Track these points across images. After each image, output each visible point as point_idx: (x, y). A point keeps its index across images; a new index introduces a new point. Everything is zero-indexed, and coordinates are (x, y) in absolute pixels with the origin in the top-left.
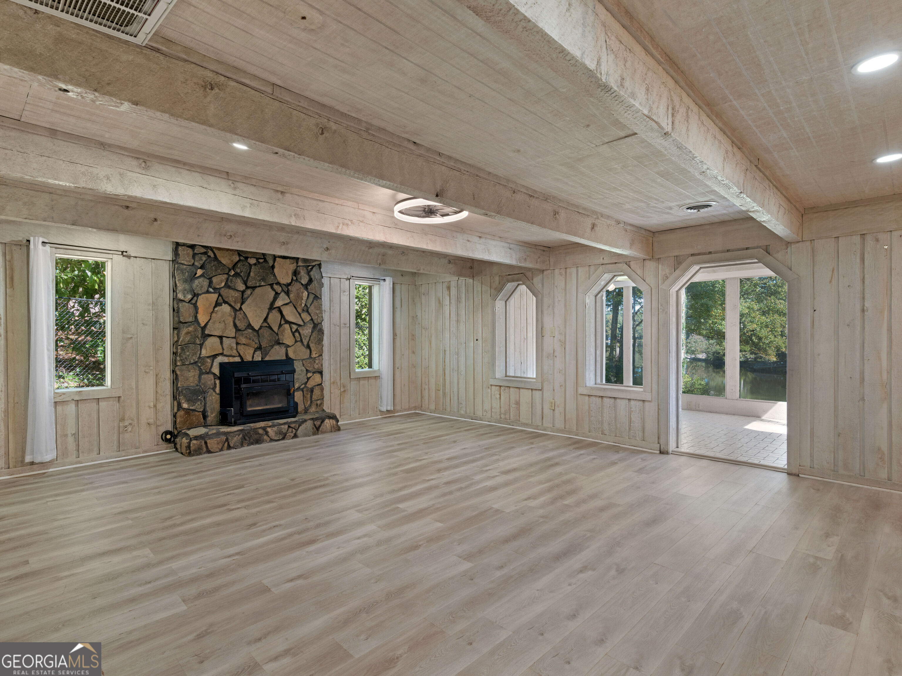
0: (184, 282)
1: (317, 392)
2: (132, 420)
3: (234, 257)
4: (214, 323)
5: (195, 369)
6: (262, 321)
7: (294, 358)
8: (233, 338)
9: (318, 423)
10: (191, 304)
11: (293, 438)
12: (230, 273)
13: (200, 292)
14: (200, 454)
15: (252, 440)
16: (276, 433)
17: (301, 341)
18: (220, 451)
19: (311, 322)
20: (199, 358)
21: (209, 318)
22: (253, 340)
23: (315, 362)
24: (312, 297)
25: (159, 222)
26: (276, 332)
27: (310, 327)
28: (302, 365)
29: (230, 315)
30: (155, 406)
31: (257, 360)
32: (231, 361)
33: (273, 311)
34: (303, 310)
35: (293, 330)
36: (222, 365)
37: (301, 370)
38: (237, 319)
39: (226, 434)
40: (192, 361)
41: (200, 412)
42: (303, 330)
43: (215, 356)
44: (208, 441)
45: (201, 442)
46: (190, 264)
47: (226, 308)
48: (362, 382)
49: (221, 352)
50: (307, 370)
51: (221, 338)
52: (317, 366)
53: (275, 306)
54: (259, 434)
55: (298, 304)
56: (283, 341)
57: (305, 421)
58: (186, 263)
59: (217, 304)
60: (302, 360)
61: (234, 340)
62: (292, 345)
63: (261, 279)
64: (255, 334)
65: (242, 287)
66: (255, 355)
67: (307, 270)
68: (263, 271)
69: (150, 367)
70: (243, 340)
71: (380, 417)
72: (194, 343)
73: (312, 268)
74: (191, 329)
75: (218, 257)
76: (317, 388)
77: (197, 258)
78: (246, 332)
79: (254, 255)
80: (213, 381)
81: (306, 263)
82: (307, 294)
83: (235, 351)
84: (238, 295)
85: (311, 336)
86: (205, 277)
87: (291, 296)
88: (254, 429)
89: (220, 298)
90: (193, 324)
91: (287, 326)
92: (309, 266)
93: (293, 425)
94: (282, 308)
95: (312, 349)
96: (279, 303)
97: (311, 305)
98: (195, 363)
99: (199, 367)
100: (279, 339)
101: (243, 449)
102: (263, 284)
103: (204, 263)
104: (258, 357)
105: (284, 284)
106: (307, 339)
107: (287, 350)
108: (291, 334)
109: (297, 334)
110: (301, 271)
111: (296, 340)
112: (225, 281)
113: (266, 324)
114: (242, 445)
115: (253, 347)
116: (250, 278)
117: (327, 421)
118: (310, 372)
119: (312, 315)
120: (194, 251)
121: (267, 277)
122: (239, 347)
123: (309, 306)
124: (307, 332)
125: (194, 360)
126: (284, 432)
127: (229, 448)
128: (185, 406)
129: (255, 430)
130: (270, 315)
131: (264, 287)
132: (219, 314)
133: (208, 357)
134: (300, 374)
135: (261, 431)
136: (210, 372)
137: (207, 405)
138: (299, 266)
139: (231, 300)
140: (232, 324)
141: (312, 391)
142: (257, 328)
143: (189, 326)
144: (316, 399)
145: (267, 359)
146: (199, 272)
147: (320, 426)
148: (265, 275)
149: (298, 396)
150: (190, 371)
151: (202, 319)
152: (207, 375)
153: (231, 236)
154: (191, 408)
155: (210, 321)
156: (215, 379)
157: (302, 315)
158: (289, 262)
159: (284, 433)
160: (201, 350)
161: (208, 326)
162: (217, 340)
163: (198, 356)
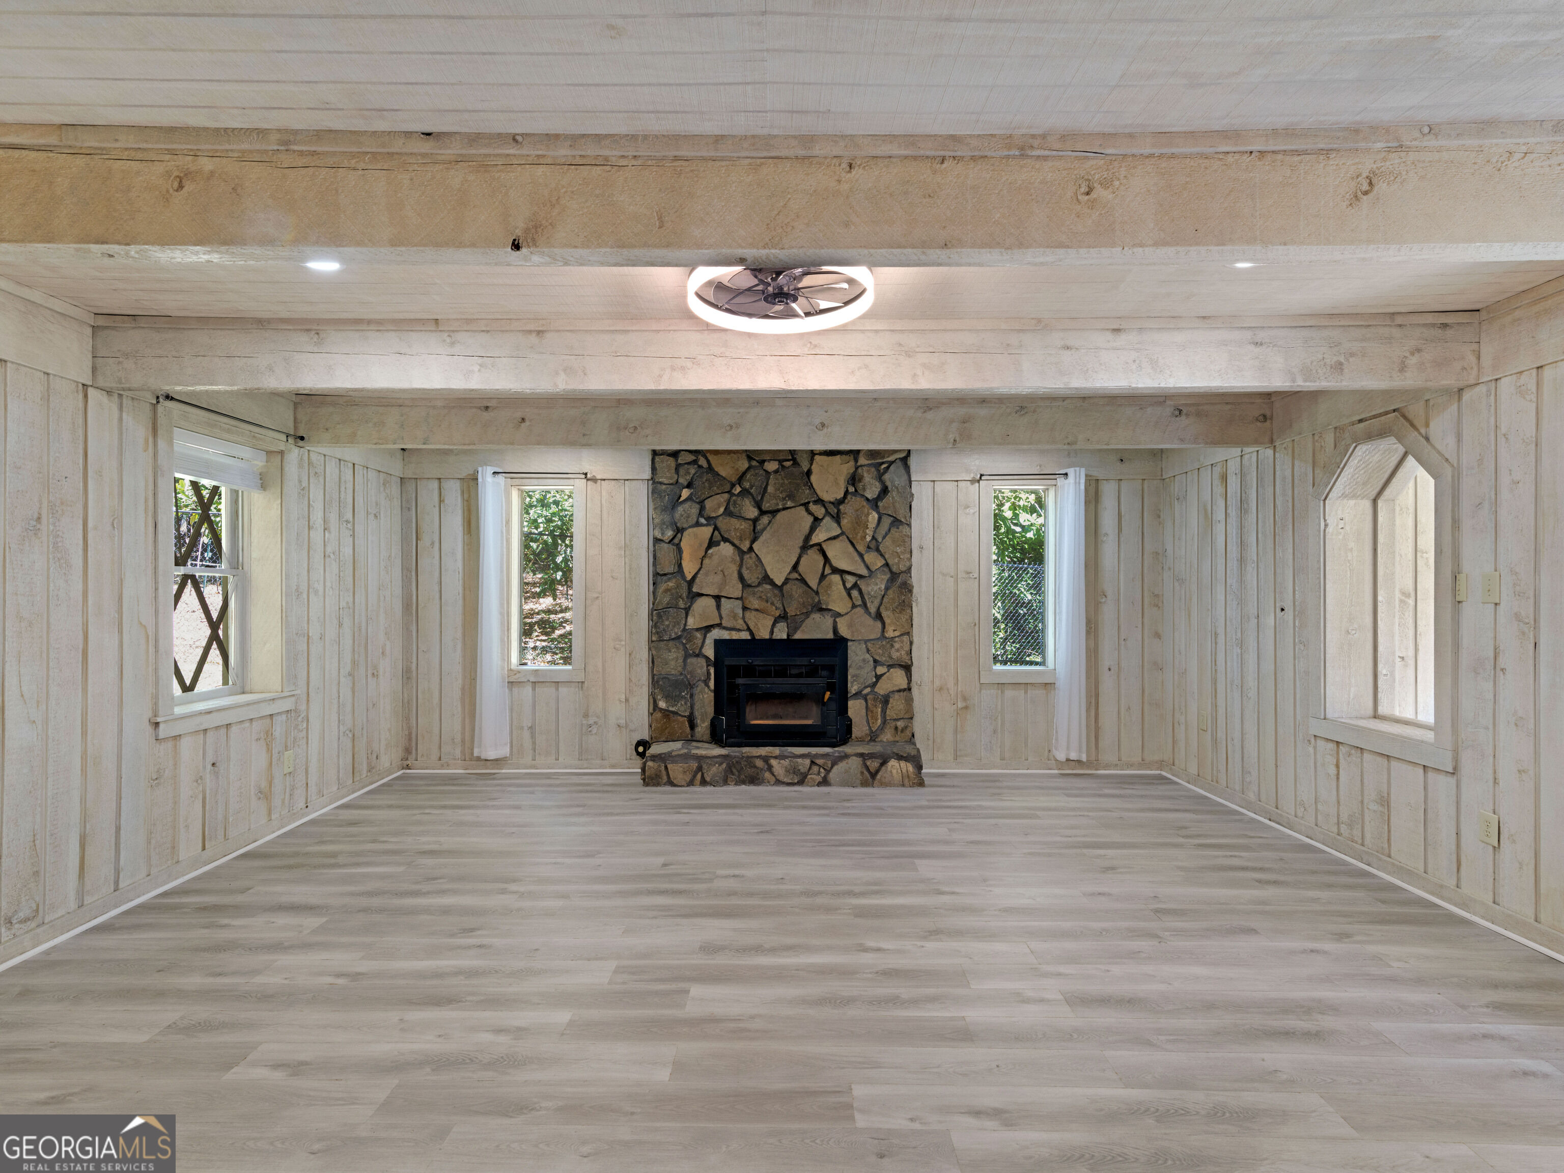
0: (663, 510)
1: (896, 705)
2: (598, 717)
3: (740, 463)
4: (707, 574)
5: (677, 648)
6: (788, 569)
7: (849, 637)
8: (737, 599)
9: (873, 764)
10: (673, 545)
11: (819, 784)
12: (733, 491)
13: (685, 526)
14: (658, 784)
15: (743, 777)
16: (787, 771)
17: (865, 605)
18: (688, 785)
19: (886, 569)
20: (684, 630)
21: (698, 566)
22: (772, 604)
23: (892, 646)
24: (887, 521)
25: (527, 423)
26: (815, 588)
27: (883, 579)
28: (865, 650)
29: (733, 561)
30: (627, 700)
31: (779, 638)
32: (734, 638)
33: (809, 552)
34: (869, 547)
35: (849, 585)
36: (719, 644)
37: (864, 660)
38: (744, 567)
39: (699, 758)
40: (673, 636)
41: (685, 716)
42: (868, 585)
43: (708, 628)
44: (669, 766)
45: (659, 766)
46: (671, 482)
47: (726, 549)
48: (1009, 693)
49: (717, 621)
50: (875, 661)
51: (718, 598)
52: (898, 654)
53: (811, 543)
54: (755, 767)
55: (859, 537)
56: (827, 604)
57: (846, 756)
58: (666, 481)
59: (712, 543)
60: (866, 641)
61: (739, 603)
62: (847, 614)
63: (787, 496)
64: (776, 592)
65: (753, 512)
66: (775, 630)
67: (878, 471)
68: (790, 483)
69: (621, 641)
70: (755, 603)
71: (1056, 772)
72: (677, 607)
73: (888, 468)
74: (671, 584)
75: (714, 465)
76: (897, 695)
77: (682, 471)
78: (760, 589)
79: (775, 455)
80: (705, 668)
81: (874, 459)
82: (876, 516)
83: (741, 622)
84: (745, 526)
85: (883, 597)
86: (693, 501)
87: (844, 522)
88: (748, 757)
89: (716, 533)
90: (675, 577)
91: (836, 578)
92: (883, 463)
93: (820, 761)
94: (824, 546)
95: (887, 621)
96: (819, 536)
97: (884, 538)
98: (678, 638)
99: (684, 645)
100: (819, 601)
101: (725, 788)
102: (789, 504)
103: (692, 478)
104: (781, 633)
105: (830, 502)
106: (877, 602)
107: (835, 623)
108: (844, 593)
109: (855, 593)
110: (865, 475)
111: (853, 604)
112: (725, 504)
113: (795, 575)
114: (725, 782)
115: (772, 616)
116: (767, 497)
117: (893, 763)
118: (882, 665)
119: (886, 556)
120: (677, 460)
121: (798, 491)
122: (748, 614)
123: (880, 540)
124: (876, 588)
125: (676, 633)
126: (802, 770)
127: (704, 783)
128: (662, 704)
129: (750, 759)
130: (803, 559)
131: (793, 509)
132: (716, 559)
133: (697, 630)
134: (860, 668)
135: (759, 763)
136: (699, 655)
137: (696, 707)
138: (861, 466)
139: (733, 535)
140: (736, 575)
141: (886, 700)
142: (779, 581)
143: (669, 580)
144: (895, 717)
145: (798, 636)
146: (685, 493)
147: (877, 771)
148: (793, 489)
149: (855, 708)
150: (670, 651)
151: (689, 569)
152: (695, 659)
153: (635, 428)
154: (671, 709)
155: (701, 572)
156: (708, 666)
157: (866, 557)
158: (840, 461)
159: (802, 773)
160: (686, 618)
161: (697, 580)
162: (712, 602)
163: (682, 627)
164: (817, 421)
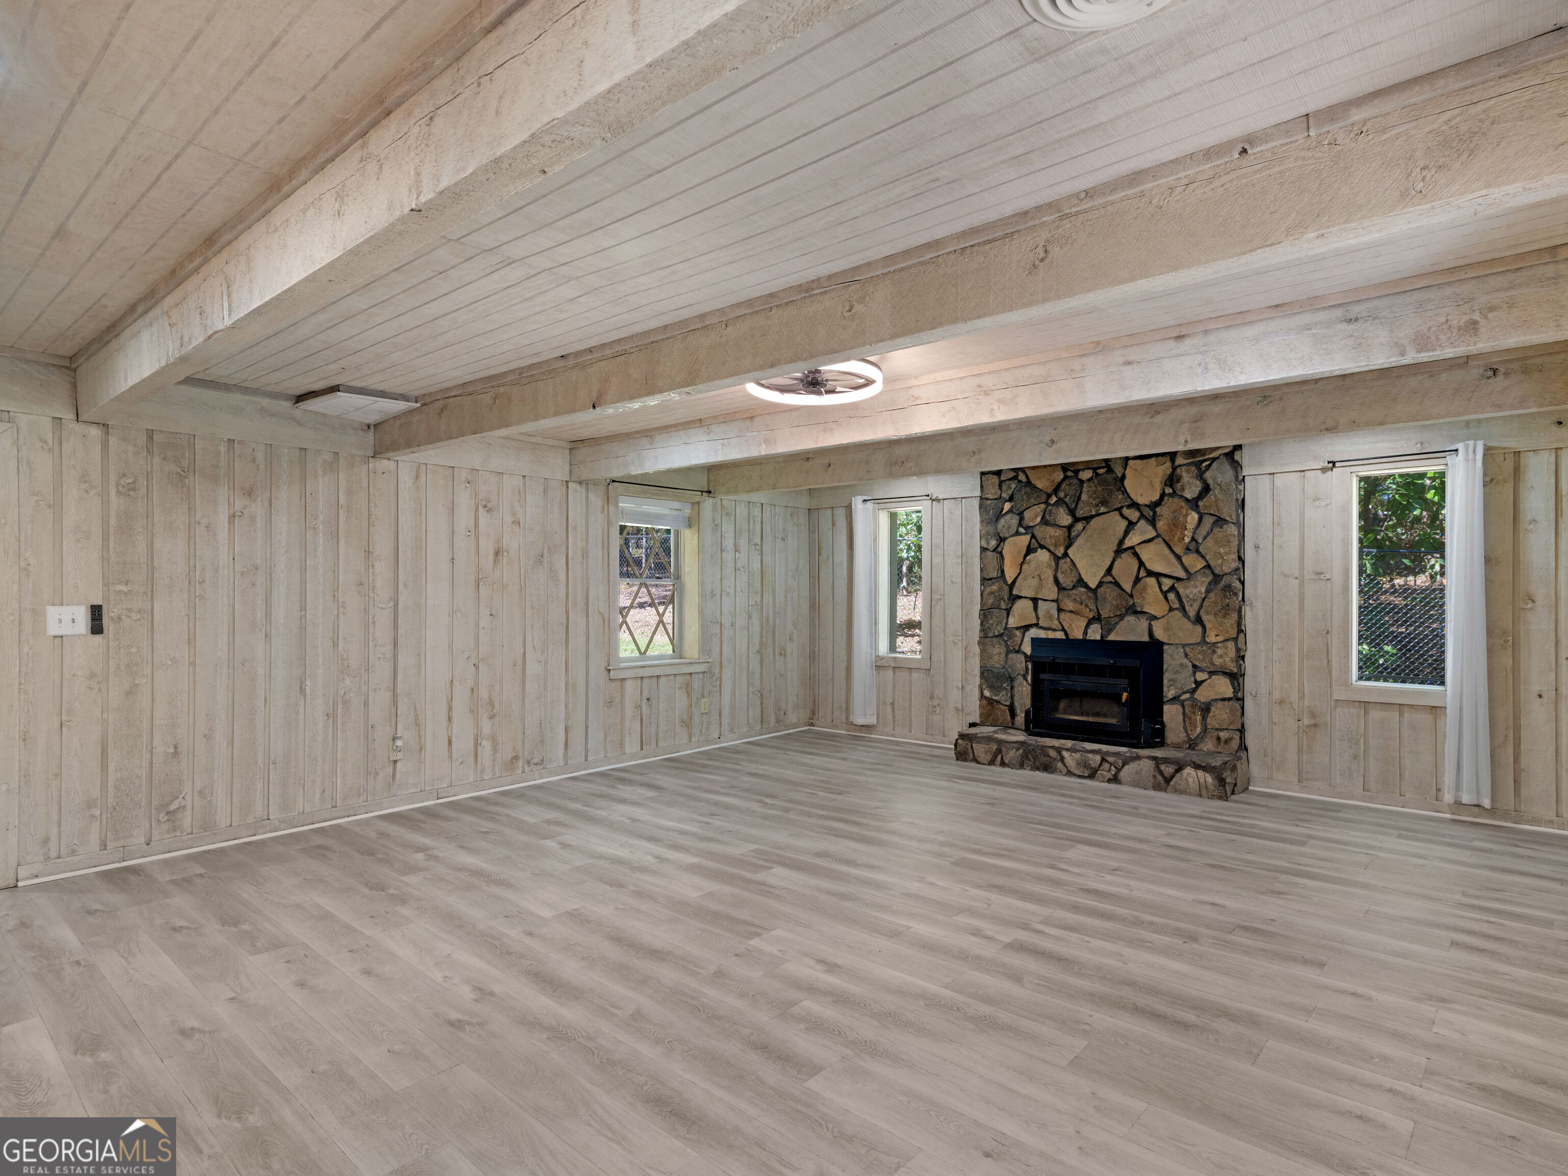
0: (988, 523)
1: (1220, 715)
2: (940, 700)
3: (1055, 474)
4: (1025, 579)
5: (1000, 644)
6: (1102, 573)
7: (1165, 641)
8: (1053, 601)
9: (1168, 770)
10: (997, 553)
11: (1109, 781)
12: (1050, 501)
13: (1006, 535)
14: (965, 760)
15: (1037, 763)
16: (1078, 764)
17: (1183, 608)
18: (989, 764)
19: (1208, 572)
20: (1006, 628)
21: (1018, 571)
22: (1086, 606)
23: (1214, 652)
24: (1208, 521)
26: (1129, 591)
27: (1203, 582)
28: (1183, 655)
29: (1049, 566)
30: (963, 688)
31: (1092, 638)
32: (1050, 637)
33: (1124, 555)
34: (1188, 549)
35: (1165, 588)
36: (1034, 641)
37: (1181, 665)
38: (1059, 571)
39: (1000, 742)
40: (997, 633)
41: (1006, 706)
42: (1186, 588)
43: (1027, 628)
44: (973, 745)
45: (967, 744)
46: (995, 497)
47: (1042, 556)
48: (1375, 714)
49: (1035, 621)
50: (1195, 667)
51: (1035, 600)
52: (1221, 660)
53: (1124, 547)
54: (1049, 756)
55: (1176, 539)
56: (1142, 607)
57: (1138, 758)
58: (991, 497)
59: (1029, 550)
60: (1184, 646)
61: (1054, 605)
62: (1163, 617)
63: (1100, 502)
64: (1090, 594)
65: (1066, 520)
66: (1089, 631)
67: (1199, 469)
68: (1103, 490)
69: (959, 636)
70: (1069, 605)
71: (1448, 816)
72: (999, 608)
73: (1210, 465)
74: (994, 588)
75: (1031, 479)
76: (1220, 704)
77: (1004, 487)
78: (1075, 592)
79: (1088, 465)
80: (1024, 664)
81: (1194, 457)
82: (1196, 516)
83: (1056, 622)
84: (1059, 533)
85: (1204, 600)
86: (1014, 513)
87: (1160, 524)
88: (1042, 746)
89: (1033, 540)
90: (998, 581)
91: (1152, 581)
92: (1205, 460)
93: (1111, 759)
94: (1137, 550)
95: (1208, 625)
96: (1133, 540)
97: (1205, 538)
98: (1001, 635)
99: (1005, 641)
100: (1134, 604)
101: (1020, 772)
102: (1102, 509)
103: (1013, 492)
104: (1095, 634)
105: (1146, 505)
106: (1196, 606)
107: (1150, 627)
108: (1161, 596)
109: (1171, 596)
110: (1184, 474)
111: (1170, 607)
112: (1042, 514)
113: (1109, 579)
114: (1022, 766)
115: (1086, 617)
116: (1081, 504)
117: (1188, 771)
118: (1203, 671)
119: (1208, 558)
120: (1000, 477)
121: (1111, 497)
122: (1062, 615)
123: (1200, 541)
124: (1195, 591)
125: (999, 631)
126: (1093, 765)
127: (1003, 764)
128: (987, 693)
129: (1043, 748)
130: (1116, 563)
131: (1107, 515)
132: (1033, 565)
133: (1017, 628)
134: (1177, 672)
135: (1052, 753)
136: (1018, 651)
137: (1016, 698)
138: (1180, 466)
139: (1048, 542)
140: (1051, 579)
141: (1206, 709)
142: (1093, 585)
143: (993, 583)
144: (1217, 726)
145: (1112, 637)
146: (1007, 506)
147: (1172, 777)
148: (1106, 495)
149: (1171, 713)
150: (994, 647)
151: (1010, 575)
152: (1016, 654)
154: (994, 698)
155: (1020, 577)
156: (1026, 662)
157: (1184, 559)
158: (1155, 463)
159: (1092, 768)
160: (1008, 617)
161: (1017, 584)
162: (1030, 604)
163: (1004, 625)
164: (1047, 439)
